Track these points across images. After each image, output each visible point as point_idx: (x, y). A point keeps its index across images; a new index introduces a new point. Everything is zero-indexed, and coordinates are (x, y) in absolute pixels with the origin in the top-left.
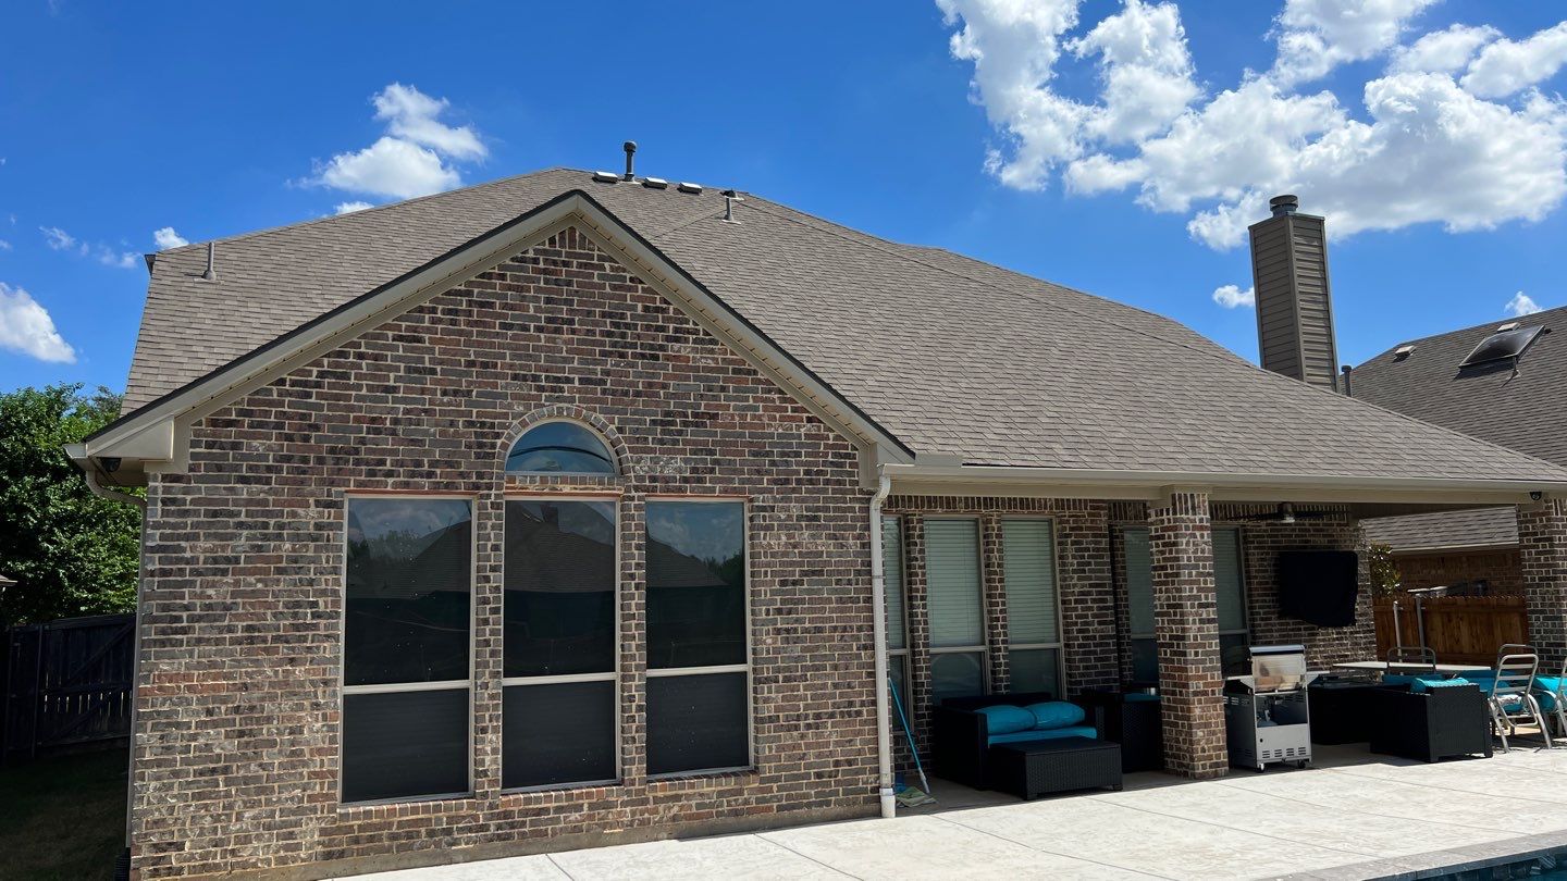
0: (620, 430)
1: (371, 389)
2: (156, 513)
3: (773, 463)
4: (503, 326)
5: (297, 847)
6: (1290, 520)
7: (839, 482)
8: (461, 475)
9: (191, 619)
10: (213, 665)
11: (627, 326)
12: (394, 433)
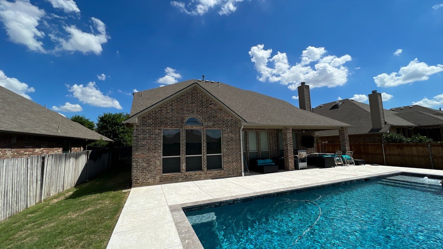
0: (202, 118)
1: (166, 112)
2: (135, 131)
3: (225, 123)
4: (185, 103)
5: (156, 180)
6: (304, 132)
7: (235, 126)
8: (179, 125)
9: (140, 147)
10: (143, 153)
11: (203, 103)
12: (169, 119)
